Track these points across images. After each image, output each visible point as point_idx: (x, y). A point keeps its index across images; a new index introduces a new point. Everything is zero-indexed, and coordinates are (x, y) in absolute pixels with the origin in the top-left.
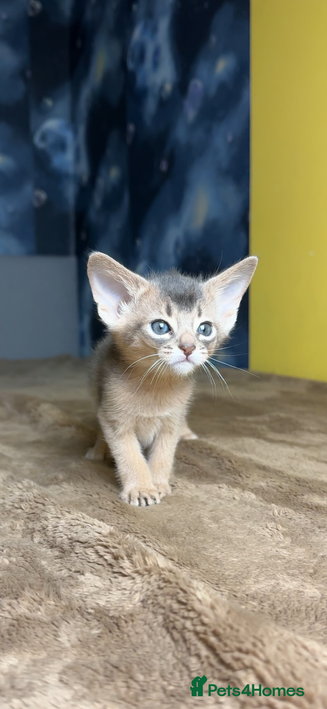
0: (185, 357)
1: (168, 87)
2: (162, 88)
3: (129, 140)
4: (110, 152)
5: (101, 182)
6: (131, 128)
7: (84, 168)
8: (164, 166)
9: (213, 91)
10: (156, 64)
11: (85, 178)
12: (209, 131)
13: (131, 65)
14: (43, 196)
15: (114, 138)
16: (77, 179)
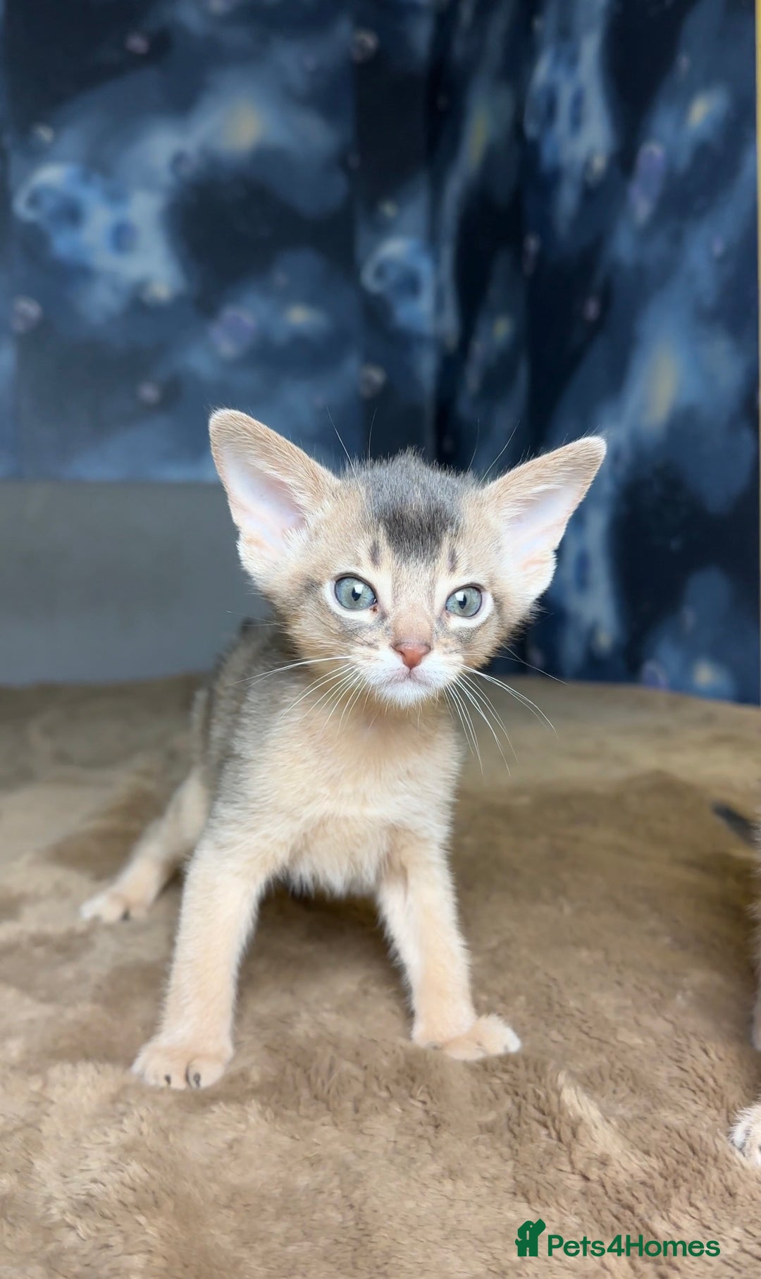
0: (406, 669)
1: (599, 163)
2: (587, 165)
3: (529, 267)
4: (495, 292)
5: (479, 348)
6: (532, 244)
7: (450, 323)
8: (592, 309)
9: (684, 160)
10: (577, 121)
11: (452, 340)
12: (677, 239)
13: (531, 129)
14: (377, 376)
15: (502, 265)
16: (439, 342)
